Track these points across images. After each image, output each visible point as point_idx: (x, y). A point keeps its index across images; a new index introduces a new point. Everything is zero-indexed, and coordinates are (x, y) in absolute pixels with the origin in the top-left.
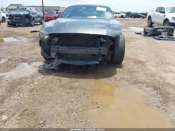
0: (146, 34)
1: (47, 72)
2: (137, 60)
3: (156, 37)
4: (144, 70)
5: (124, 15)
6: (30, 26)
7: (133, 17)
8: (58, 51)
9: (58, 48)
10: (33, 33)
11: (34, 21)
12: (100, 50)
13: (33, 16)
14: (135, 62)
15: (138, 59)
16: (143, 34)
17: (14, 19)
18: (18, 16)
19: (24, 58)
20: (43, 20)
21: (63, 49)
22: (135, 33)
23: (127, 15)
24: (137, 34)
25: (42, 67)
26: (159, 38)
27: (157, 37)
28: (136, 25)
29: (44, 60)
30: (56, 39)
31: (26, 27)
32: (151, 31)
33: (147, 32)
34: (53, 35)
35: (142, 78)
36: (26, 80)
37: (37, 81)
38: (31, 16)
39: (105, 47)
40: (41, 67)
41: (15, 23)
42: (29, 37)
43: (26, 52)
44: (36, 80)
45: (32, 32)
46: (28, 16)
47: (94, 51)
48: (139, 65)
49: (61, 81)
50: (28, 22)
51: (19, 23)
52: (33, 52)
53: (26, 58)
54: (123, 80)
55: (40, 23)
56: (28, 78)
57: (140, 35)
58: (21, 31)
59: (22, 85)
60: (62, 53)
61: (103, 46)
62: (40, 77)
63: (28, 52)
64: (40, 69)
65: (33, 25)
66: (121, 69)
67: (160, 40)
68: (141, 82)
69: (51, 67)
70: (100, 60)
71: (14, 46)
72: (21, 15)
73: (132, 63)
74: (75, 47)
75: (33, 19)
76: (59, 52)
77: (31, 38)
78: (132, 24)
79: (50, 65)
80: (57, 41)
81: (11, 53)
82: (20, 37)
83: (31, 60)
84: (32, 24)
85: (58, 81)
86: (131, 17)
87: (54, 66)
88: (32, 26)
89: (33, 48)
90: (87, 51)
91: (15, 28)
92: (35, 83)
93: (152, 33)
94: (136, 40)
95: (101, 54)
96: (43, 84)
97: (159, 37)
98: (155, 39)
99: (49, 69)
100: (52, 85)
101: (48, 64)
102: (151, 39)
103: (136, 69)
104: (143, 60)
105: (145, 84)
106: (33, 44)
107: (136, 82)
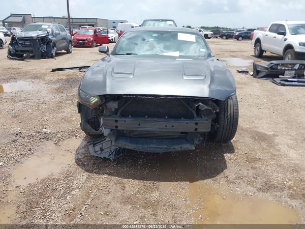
0: (257, 73)
1: (93, 164)
2: (256, 131)
3: (275, 79)
4: (274, 155)
5: (209, 33)
6: (48, 58)
7: (224, 37)
8: (117, 127)
9: (116, 121)
10: (56, 72)
11: (55, 48)
12: (196, 124)
13: (54, 38)
14: (253, 137)
15: (258, 130)
16: (252, 73)
17: (20, 45)
18: (27, 40)
19: (45, 130)
20: (71, 44)
21: (126, 124)
22: (237, 71)
23: (214, 34)
24: (240, 72)
25: (82, 150)
26: (282, 82)
27: (277, 80)
28: (234, 54)
29: (84, 134)
30: (114, 105)
31: (41, 59)
32: (266, 68)
33: (260, 70)
34: (107, 96)
35: (277, 177)
36: (55, 186)
37: (77, 188)
38: (50, 39)
39: (206, 118)
40: (80, 151)
41: (22, 51)
42: (50, 82)
43: (48, 116)
44: (75, 186)
45: (54, 70)
46: (44, 40)
47: (186, 125)
48: (264, 145)
49: (123, 189)
50: (45, 50)
51: (28, 51)
52: (60, 115)
53: (49, 131)
54: (242, 182)
55: (66, 52)
56: (58, 180)
57: (247, 76)
58: (34, 68)
59: (48, 197)
60: (123, 131)
61: (203, 116)
62: (82, 176)
63: (51, 116)
64: (80, 157)
65: (54, 54)
66: (232, 155)
67: (284, 85)
68: (277, 187)
69: (100, 152)
70: (197, 142)
71: (24, 103)
72: (32, 37)
73: (249, 140)
74: (150, 119)
75: (55, 45)
76: (119, 128)
77: (54, 83)
78: (226, 51)
79: (97, 148)
80: (115, 109)
81: (20, 117)
82: (33, 80)
83: (59, 135)
84: (52, 54)
85: (118, 188)
86: (222, 37)
87: (106, 151)
88: (52, 57)
89: (59, 107)
90: (173, 126)
91: (22, 62)
92: (73, 192)
93: (269, 73)
94: (243, 86)
95: (198, 131)
96: (92, 196)
97: (282, 80)
98: (274, 85)
99: (96, 158)
100: (109, 198)
101: (94, 145)
102: (268, 84)
103: (259, 155)
104: (267, 133)
105: (286, 192)
106: (58, 97)
107: (268, 187)
